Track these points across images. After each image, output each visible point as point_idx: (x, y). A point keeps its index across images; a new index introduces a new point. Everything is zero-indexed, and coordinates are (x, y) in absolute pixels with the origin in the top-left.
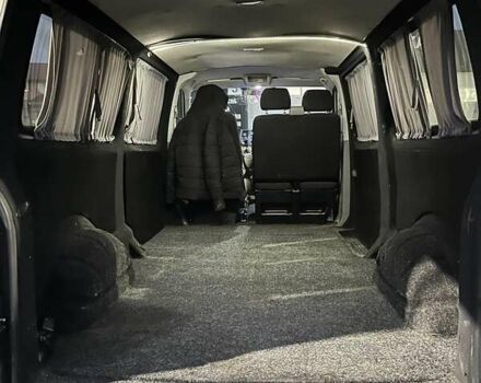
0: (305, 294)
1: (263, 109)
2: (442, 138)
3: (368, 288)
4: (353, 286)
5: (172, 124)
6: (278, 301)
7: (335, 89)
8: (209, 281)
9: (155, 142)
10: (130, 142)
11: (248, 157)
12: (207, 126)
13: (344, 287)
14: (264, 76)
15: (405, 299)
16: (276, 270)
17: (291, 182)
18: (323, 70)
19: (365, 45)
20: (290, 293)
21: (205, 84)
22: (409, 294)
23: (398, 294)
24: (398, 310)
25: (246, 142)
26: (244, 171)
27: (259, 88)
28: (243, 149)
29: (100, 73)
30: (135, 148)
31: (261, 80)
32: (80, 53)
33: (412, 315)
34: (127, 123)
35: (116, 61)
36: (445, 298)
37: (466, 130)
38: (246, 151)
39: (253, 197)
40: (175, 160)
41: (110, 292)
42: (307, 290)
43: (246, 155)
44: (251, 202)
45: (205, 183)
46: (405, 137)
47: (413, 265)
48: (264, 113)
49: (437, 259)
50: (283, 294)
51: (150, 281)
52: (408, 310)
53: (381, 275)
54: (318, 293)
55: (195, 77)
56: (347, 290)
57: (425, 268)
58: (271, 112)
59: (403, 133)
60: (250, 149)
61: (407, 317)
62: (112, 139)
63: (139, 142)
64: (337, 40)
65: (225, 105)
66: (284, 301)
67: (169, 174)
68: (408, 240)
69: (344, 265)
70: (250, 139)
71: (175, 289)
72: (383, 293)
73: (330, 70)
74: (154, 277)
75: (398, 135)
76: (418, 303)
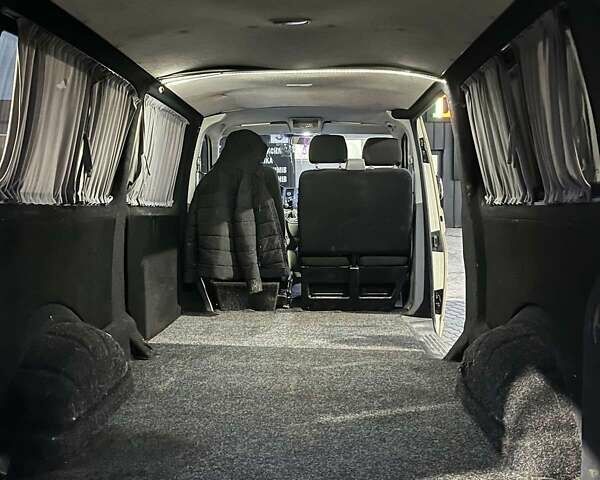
0: (365, 414)
1: (312, 162)
2: (549, 205)
3: (450, 405)
4: (430, 403)
5: (194, 180)
6: (328, 425)
7: (405, 138)
8: (235, 394)
9: (170, 203)
10: (136, 203)
11: (292, 223)
12: (239, 183)
13: (417, 403)
14: (313, 120)
15: (501, 426)
16: (326, 378)
17: (349, 255)
18: (389, 113)
19: (444, 82)
20: (346, 413)
21: (238, 128)
22: (508, 419)
23: (493, 417)
24: (492, 440)
25: (290, 203)
26: (288, 241)
27: (308, 134)
28: (286, 212)
29: (92, 112)
30: (142, 212)
31: (310, 125)
32: (61, 86)
33: (512, 449)
34: (131, 179)
35: (115, 97)
36: (557, 427)
37: (585, 195)
38: (291, 215)
39: (299, 275)
40: (196, 226)
41: (97, 413)
42: (368, 408)
43: (290, 220)
44: (296, 280)
45: (237, 256)
46: (498, 201)
47: (512, 378)
48: (313, 167)
49: (545, 371)
50: (336, 414)
51: (155, 394)
52: (507, 442)
53: (467, 388)
54: (383, 412)
55: (225, 119)
56: (422, 408)
57: (529, 384)
58: (322, 166)
59: (495, 196)
60: (295, 212)
61: (505, 451)
62: (109, 200)
63: (148, 204)
64: (407, 73)
65: (264, 155)
66: (337, 425)
67: (189, 244)
68: (505, 342)
69: (417, 370)
70: (295, 199)
71: (188, 406)
72: (470, 413)
73: (399, 113)
74: (161, 388)
75: (488, 199)
76: (520, 433)
